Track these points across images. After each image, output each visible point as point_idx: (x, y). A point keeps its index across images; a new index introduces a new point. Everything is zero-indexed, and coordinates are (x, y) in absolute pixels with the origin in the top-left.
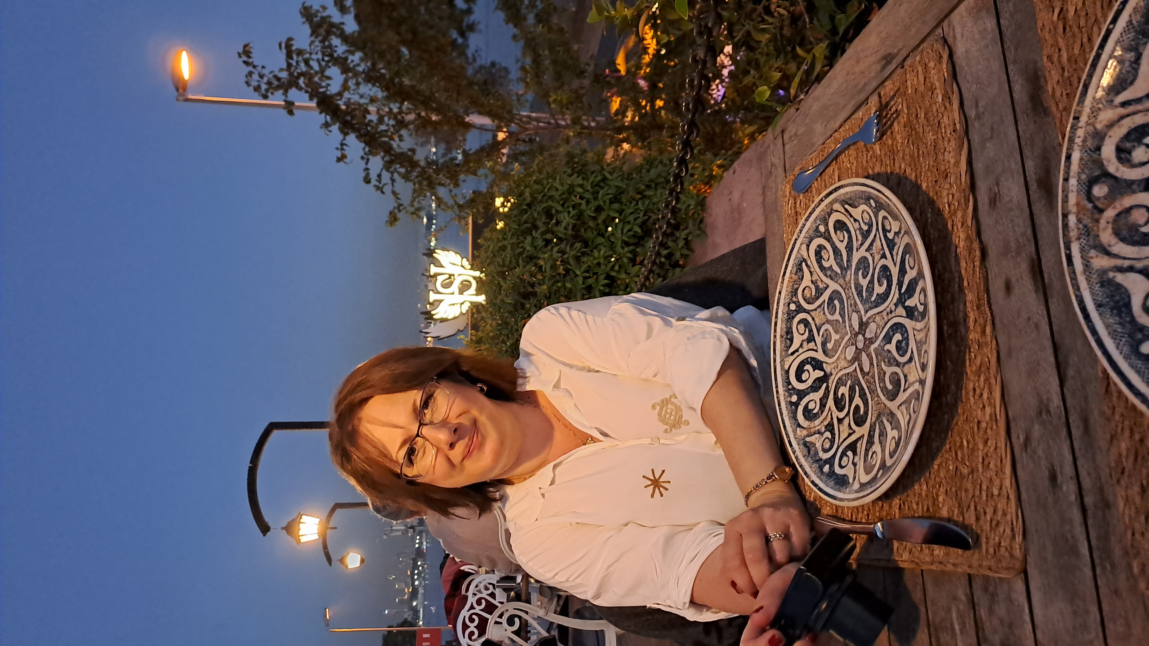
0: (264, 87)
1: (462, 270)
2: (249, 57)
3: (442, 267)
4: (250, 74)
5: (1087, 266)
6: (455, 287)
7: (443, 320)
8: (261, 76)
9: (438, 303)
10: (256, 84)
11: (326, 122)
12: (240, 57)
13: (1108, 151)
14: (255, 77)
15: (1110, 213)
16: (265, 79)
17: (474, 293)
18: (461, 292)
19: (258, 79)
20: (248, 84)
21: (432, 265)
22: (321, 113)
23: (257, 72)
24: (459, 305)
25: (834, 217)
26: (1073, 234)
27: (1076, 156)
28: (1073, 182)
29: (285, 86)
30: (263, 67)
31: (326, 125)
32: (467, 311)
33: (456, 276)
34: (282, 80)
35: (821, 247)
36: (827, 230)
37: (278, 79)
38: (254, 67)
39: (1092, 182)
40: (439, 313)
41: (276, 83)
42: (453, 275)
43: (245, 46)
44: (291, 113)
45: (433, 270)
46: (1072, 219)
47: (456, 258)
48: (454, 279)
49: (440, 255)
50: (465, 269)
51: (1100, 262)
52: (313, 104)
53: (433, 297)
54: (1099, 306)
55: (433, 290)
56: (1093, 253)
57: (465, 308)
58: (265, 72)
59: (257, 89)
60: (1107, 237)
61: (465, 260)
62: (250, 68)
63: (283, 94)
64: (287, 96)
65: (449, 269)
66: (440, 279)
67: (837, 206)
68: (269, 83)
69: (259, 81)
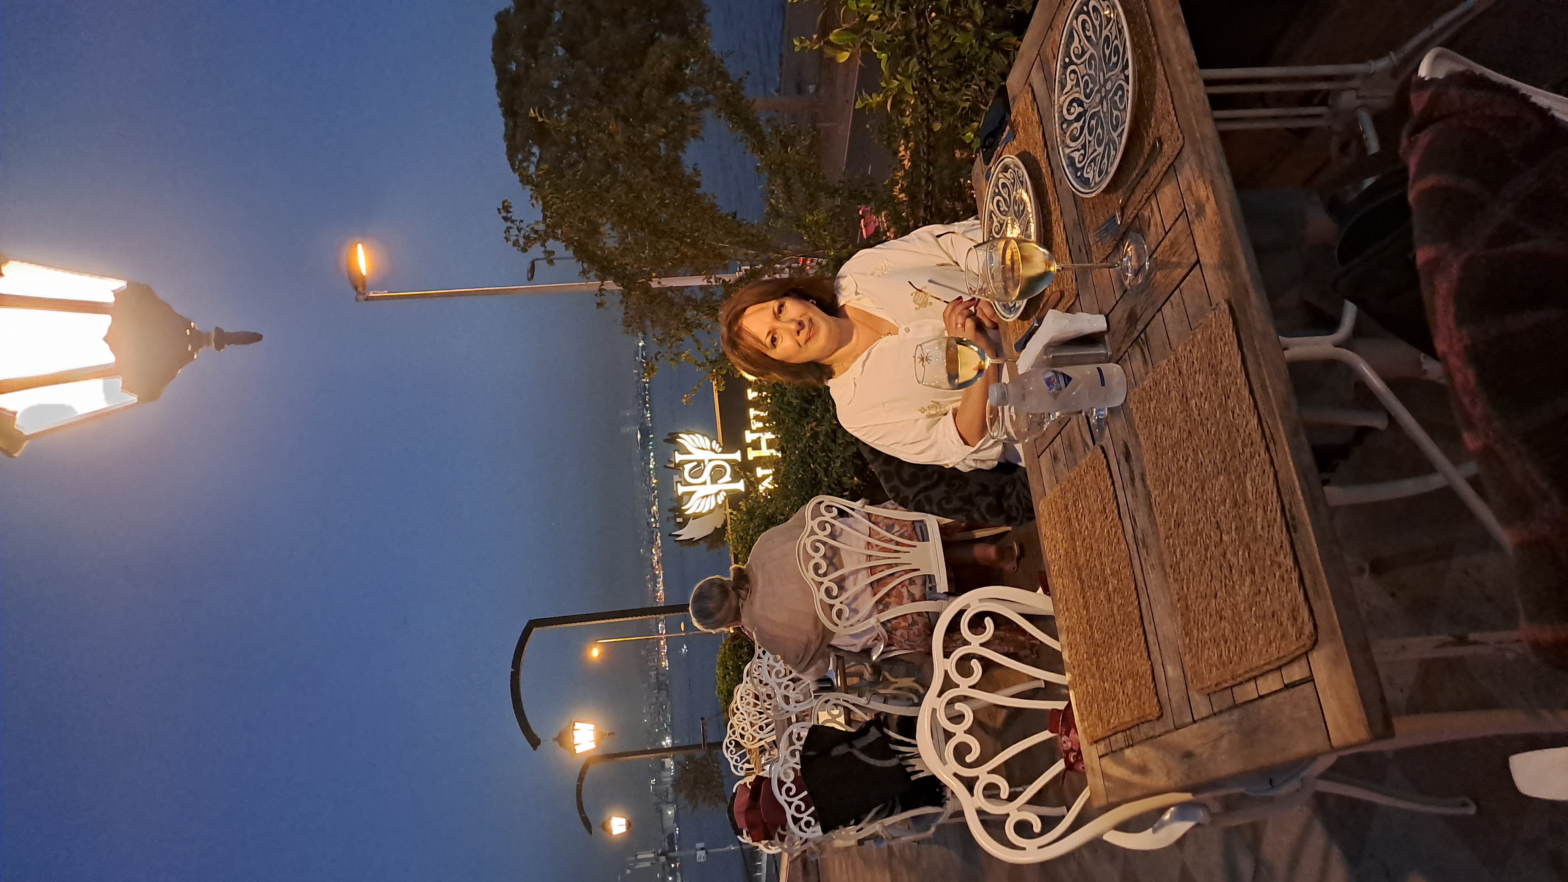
0: (521, 241)
1: (713, 455)
2: (508, 212)
3: (690, 453)
4: (509, 228)
5: (1064, 153)
6: (706, 476)
7: (696, 516)
8: (519, 230)
9: (688, 497)
10: (515, 238)
11: (584, 269)
12: (500, 213)
13: (1065, 112)
14: (514, 232)
15: (1068, 133)
16: (523, 232)
17: (730, 479)
18: (714, 481)
19: (517, 232)
20: (507, 239)
21: (676, 453)
22: (578, 261)
23: (516, 227)
24: (713, 496)
25: (1001, 181)
26: (1059, 144)
27: (1056, 115)
28: (1057, 125)
29: (542, 238)
30: (522, 221)
31: (584, 272)
32: (724, 502)
33: (706, 462)
34: (540, 232)
35: (998, 201)
36: (999, 190)
37: (536, 232)
38: (513, 222)
39: (1062, 123)
40: (692, 507)
41: (533, 236)
42: (703, 461)
43: (504, 202)
44: (551, 262)
45: (678, 457)
46: (1058, 138)
47: (704, 441)
48: (705, 466)
49: (686, 440)
50: (716, 453)
51: (1067, 151)
52: (570, 253)
53: (681, 490)
54: (1067, 166)
55: (680, 482)
56: (1065, 149)
57: (721, 499)
58: (523, 225)
59: (516, 243)
60: (1068, 141)
61: (714, 442)
62: (509, 224)
63: (542, 246)
64: (545, 247)
65: (698, 455)
66: (688, 467)
67: (1000, 175)
68: (527, 238)
69: (517, 236)
